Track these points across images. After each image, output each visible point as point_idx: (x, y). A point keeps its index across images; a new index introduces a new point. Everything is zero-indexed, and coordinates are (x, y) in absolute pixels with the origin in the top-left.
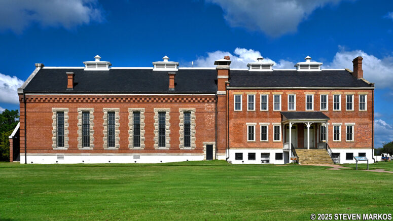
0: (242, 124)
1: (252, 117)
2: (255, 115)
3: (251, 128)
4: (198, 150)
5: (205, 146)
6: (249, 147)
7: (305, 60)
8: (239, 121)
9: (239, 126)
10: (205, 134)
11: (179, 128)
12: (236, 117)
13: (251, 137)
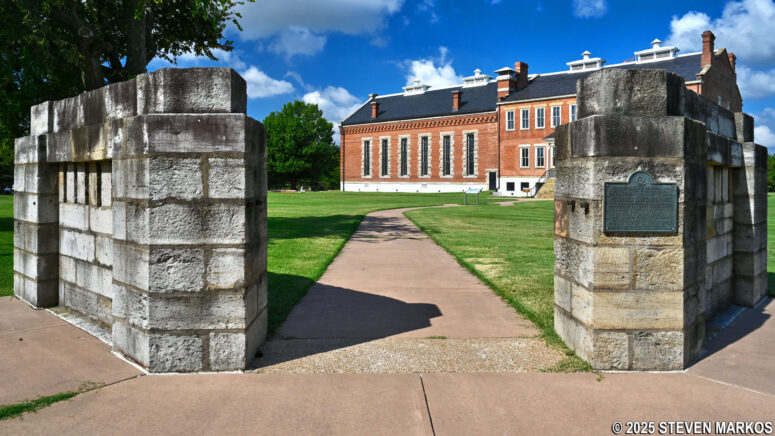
0: (514, 147)
1: (525, 137)
2: (529, 134)
3: (525, 152)
4: (481, 179)
5: (488, 175)
6: (522, 176)
7: (651, 47)
8: (511, 143)
9: (512, 149)
10: (488, 159)
11: (462, 154)
12: (508, 138)
13: (525, 162)
